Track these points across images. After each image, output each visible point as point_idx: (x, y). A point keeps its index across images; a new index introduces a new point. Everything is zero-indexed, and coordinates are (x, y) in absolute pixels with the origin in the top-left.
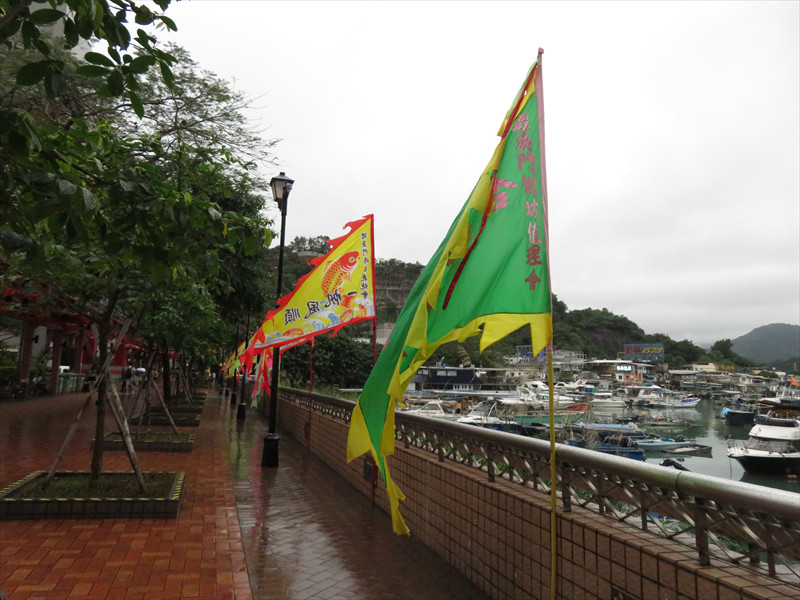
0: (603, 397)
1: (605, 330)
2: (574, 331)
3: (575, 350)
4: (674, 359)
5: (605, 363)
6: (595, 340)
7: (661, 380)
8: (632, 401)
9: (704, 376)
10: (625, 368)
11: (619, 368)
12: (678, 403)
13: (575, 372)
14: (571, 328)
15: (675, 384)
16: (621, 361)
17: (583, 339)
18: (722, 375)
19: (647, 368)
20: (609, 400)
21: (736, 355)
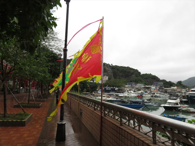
0: (145, 95)
1: (150, 79)
2: (142, 79)
3: (143, 84)
4: (167, 86)
5: (149, 87)
6: (148, 81)
7: (162, 91)
8: (153, 95)
9: (173, 90)
10: (154, 88)
11: (152, 88)
12: (164, 96)
13: (142, 89)
14: (142, 78)
15: (166, 92)
16: (153, 86)
17: (145, 81)
18: (178, 89)
19: (159, 88)
20: (147, 95)
21: (183, 85)
